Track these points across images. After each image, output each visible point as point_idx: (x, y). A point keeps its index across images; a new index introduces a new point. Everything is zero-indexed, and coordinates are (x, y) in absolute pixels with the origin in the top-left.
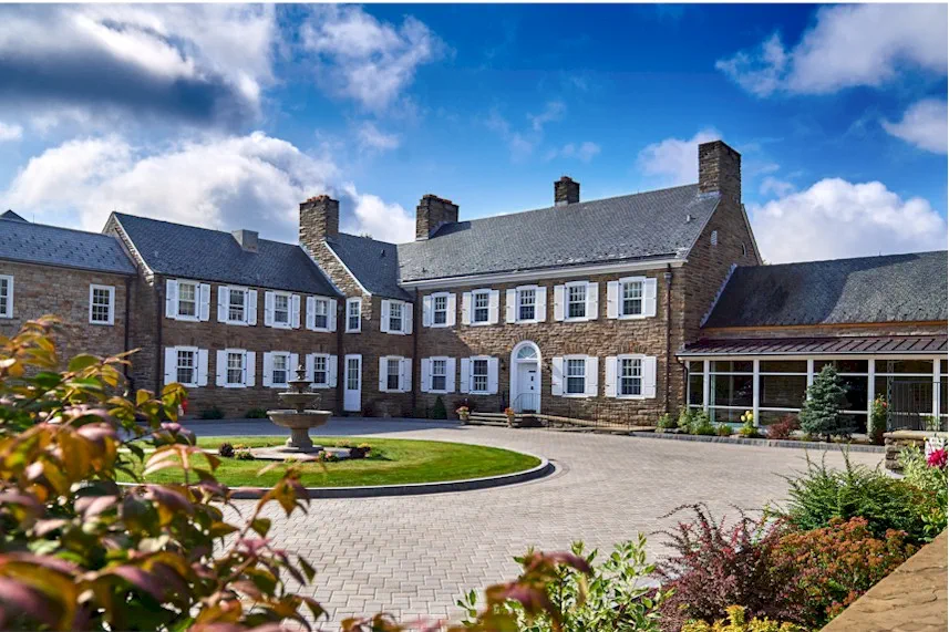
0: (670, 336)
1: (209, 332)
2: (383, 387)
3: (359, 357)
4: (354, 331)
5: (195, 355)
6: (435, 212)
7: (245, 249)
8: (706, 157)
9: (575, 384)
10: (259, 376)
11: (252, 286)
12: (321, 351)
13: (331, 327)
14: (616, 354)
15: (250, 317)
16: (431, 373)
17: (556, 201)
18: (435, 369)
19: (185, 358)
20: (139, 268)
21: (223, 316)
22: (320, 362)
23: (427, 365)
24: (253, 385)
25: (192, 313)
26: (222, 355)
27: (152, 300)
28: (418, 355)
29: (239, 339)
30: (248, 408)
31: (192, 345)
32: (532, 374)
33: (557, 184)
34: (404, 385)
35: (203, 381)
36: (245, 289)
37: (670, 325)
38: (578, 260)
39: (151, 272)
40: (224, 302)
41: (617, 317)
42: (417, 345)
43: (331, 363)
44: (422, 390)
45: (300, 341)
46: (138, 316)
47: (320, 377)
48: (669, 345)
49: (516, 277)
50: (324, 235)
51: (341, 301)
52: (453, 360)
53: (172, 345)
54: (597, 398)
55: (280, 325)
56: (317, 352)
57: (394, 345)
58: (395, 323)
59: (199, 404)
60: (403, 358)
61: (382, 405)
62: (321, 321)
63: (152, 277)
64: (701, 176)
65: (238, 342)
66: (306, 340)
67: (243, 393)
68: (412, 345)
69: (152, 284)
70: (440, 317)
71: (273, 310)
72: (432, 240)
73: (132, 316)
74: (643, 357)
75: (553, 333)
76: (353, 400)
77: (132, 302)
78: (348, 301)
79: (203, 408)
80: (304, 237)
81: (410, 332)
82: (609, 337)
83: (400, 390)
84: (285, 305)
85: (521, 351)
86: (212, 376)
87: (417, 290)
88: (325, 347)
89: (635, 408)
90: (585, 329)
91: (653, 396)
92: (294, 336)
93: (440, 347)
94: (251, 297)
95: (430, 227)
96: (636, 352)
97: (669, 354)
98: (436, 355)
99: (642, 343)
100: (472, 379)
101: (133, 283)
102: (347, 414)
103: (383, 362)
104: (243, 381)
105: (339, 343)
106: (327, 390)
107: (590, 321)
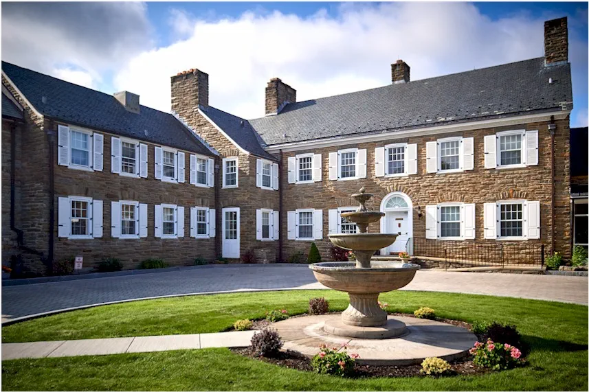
0: (554, 181)
1: (104, 183)
2: (259, 236)
3: (237, 210)
4: (231, 186)
5: (90, 206)
6: (281, 92)
7: (128, 109)
8: (553, 32)
9: (450, 228)
10: (151, 227)
11: (143, 139)
12: (202, 205)
13: (210, 183)
14: (494, 200)
15: (141, 170)
16: (298, 223)
17: (393, 81)
18: (300, 220)
19: (79, 210)
20: (25, 112)
21: (117, 167)
22: (202, 215)
23: (293, 218)
24: (146, 236)
25: (85, 163)
26: (116, 207)
27: (42, 146)
28: (284, 209)
29: (132, 191)
30: (141, 258)
31: (86, 195)
32: (399, 221)
33: (394, 66)
34: (274, 235)
35: (99, 233)
36: (136, 142)
37: (555, 172)
38: (450, 119)
39: (40, 116)
40: (117, 153)
41: (495, 167)
42: (283, 199)
43: (211, 215)
44: (289, 238)
45: (184, 195)
46: (25, 164)
47: (202, 229)
48: (554, 190)
49: (385, 135)
50: (196, 103)
51: (218, 160)
52: (320, 211)
53: (65, 194)
54: (475, 240)
55: (168, 179)
56: (199, 205)
57: (265, 199)
58: (267, 181)
59: (96, 256)
60: (272, 211)
61: (262, 252)
62: (202, 177)
63: (42, 121)
64: (547, 49)
65: (131, 193)
66: (190, 194)
67: (136, 244)
68: (278, 199)
69: (42, 128)
70: (305, 175)
71: (162, 164)
72: (281, 115)
73: (18, 164)
74: (525, 202)
75: (425, 184)
76: (232, 248)
77: (18, 149)
78: (224, 161)
79: (99, 260)
80: (176, 106)
81: (277, 189)
82: (486, 185)
83: (270, 239)
84: (171, 161)
85: (390, 201)
86: (107, 227)
87: (281, 153)
88: (206, 201)
89: (517, 247)
90: (459, 179)
91: (538, 237)
92: (180, 191)
93: (305, 200)
94: (142, 150)
95: (279, 105)
96: (516, 197)
97: (554, 199)
98: (303, 207)
99: (522, 189)
100: (340, 227)
101: (18, 129)
102: (227, 261)
103: (259, 213)
104: (137, 232)
105: (217, 198)
106: (207, 240)
107: (464, 172)
